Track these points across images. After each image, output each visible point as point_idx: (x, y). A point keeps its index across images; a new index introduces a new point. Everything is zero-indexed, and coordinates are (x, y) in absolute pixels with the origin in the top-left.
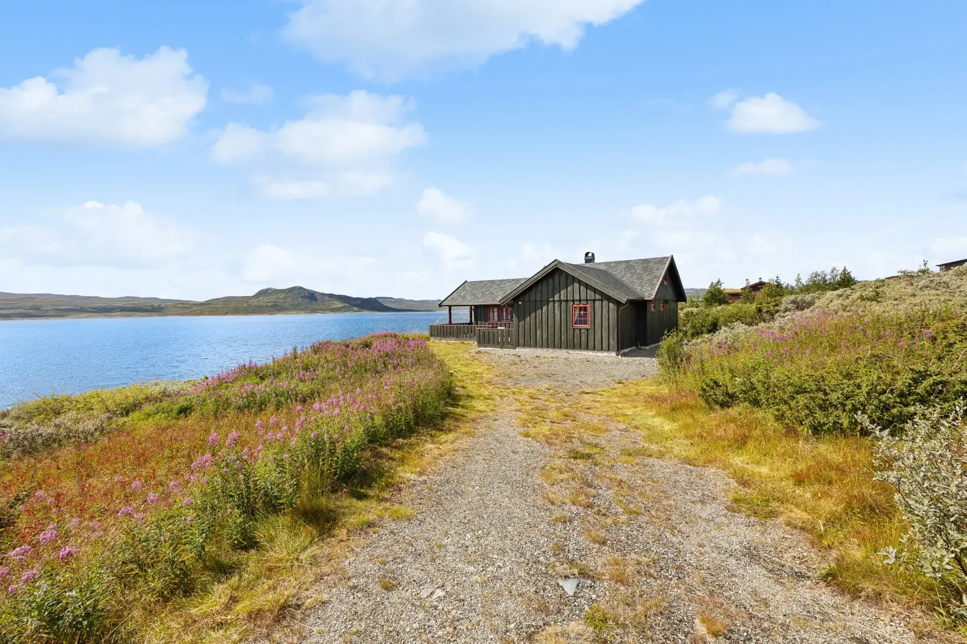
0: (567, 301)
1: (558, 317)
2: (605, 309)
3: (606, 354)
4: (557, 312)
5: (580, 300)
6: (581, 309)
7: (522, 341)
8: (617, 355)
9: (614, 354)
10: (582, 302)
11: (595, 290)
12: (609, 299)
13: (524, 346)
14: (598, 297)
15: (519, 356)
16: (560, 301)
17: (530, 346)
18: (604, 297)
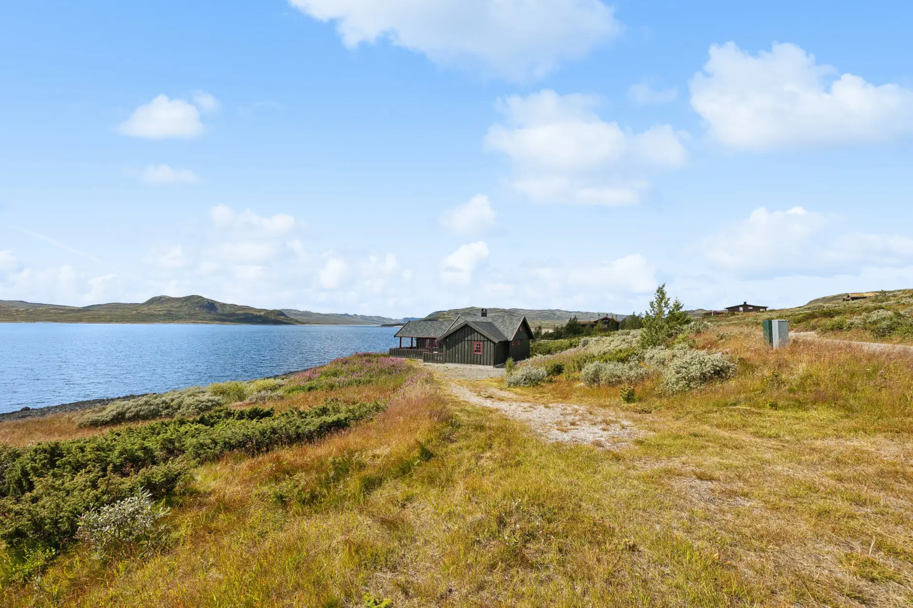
0: (471, 341)
1: (466, 348)
2: (489, 345)
3: (489, 367)
4: (466, 346)
5: (477, 341)
6: (477, 345)
7: (448, 359)
8: (494, 367)
9: (492, 367)
10: (479, 342)
11: (485, 337)
12: (491, 341)
13: (449, 362)
14: (485, 339)
15: (447, 367)
16: (468, 340)
17: (452, 362)
18: (488, 340)
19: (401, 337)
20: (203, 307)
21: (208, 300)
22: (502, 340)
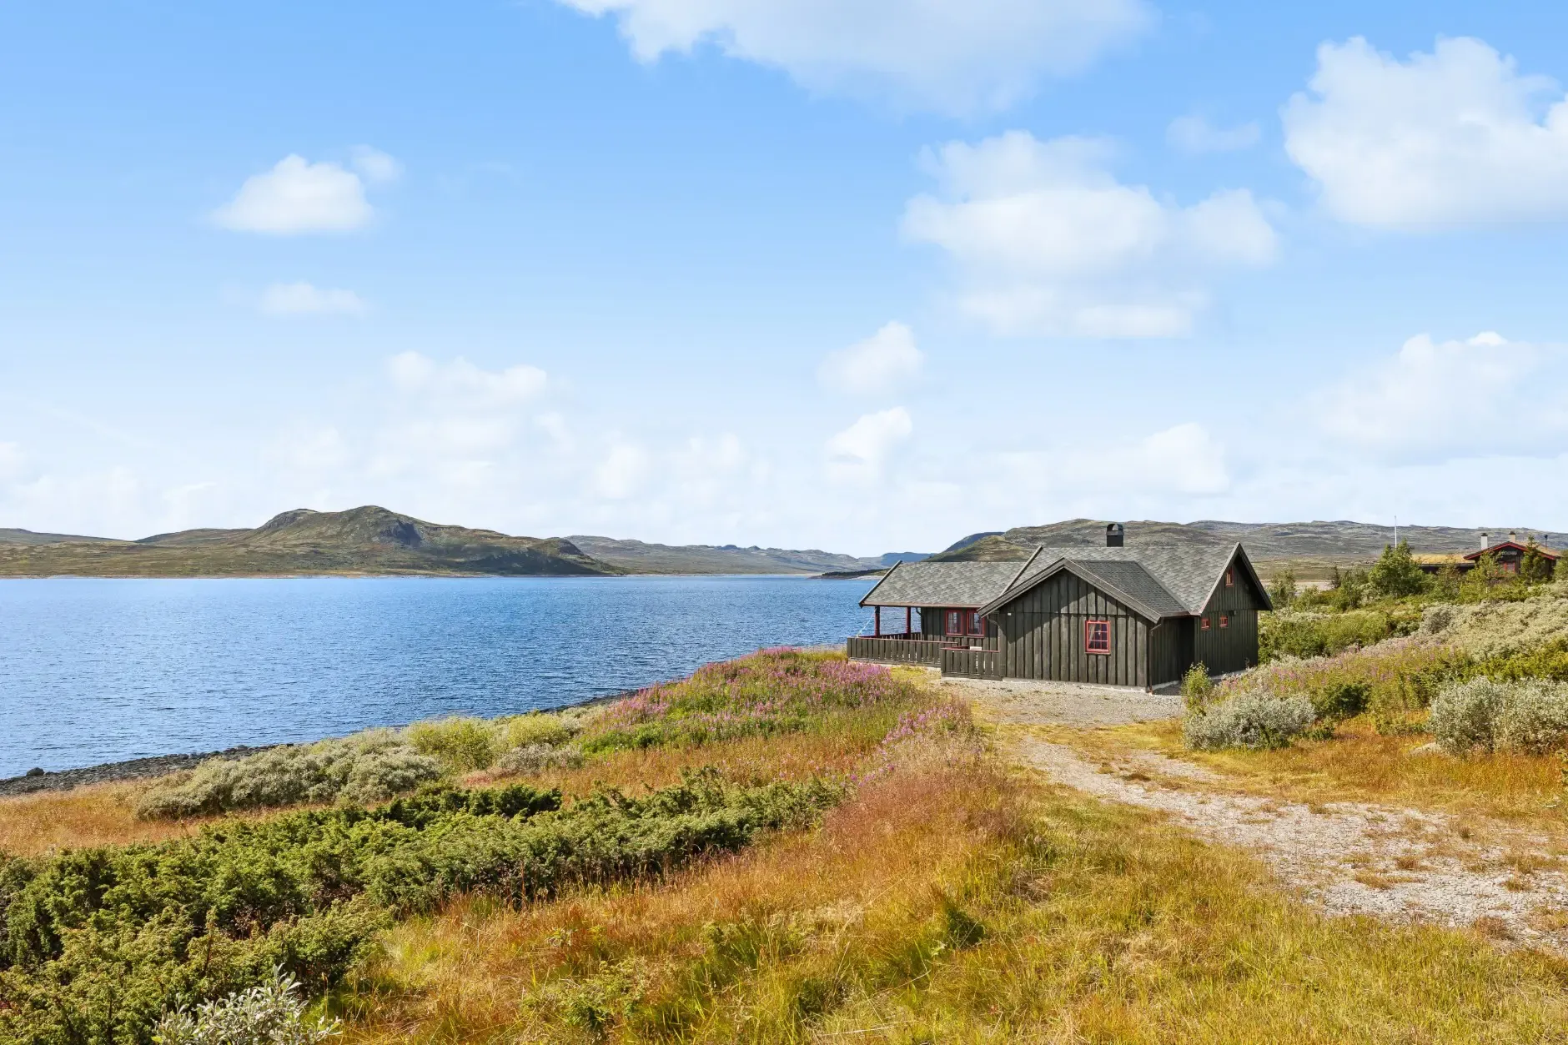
0: (1078, 615)
1: (1065, 637)
2: (1131, 630)
3: (1132, 690)
4: (1064, 630)
5: (1097, 615)
6: (1097, 627)
7: (1011, 668)
8: (1148, 692)
9: (1143, 690)
10: (1100, 618)
11: (1117, 604)
12: (1137, 616)
13: (1015, 675)
14: (1121, 612)
15: (1011, 691)
16: (1068, 615)
17: (1024, 677)
18: (1130, 613)
19: (878, 608)
20: (388, 533)
21: (399, 518)
22: (1173, 612)
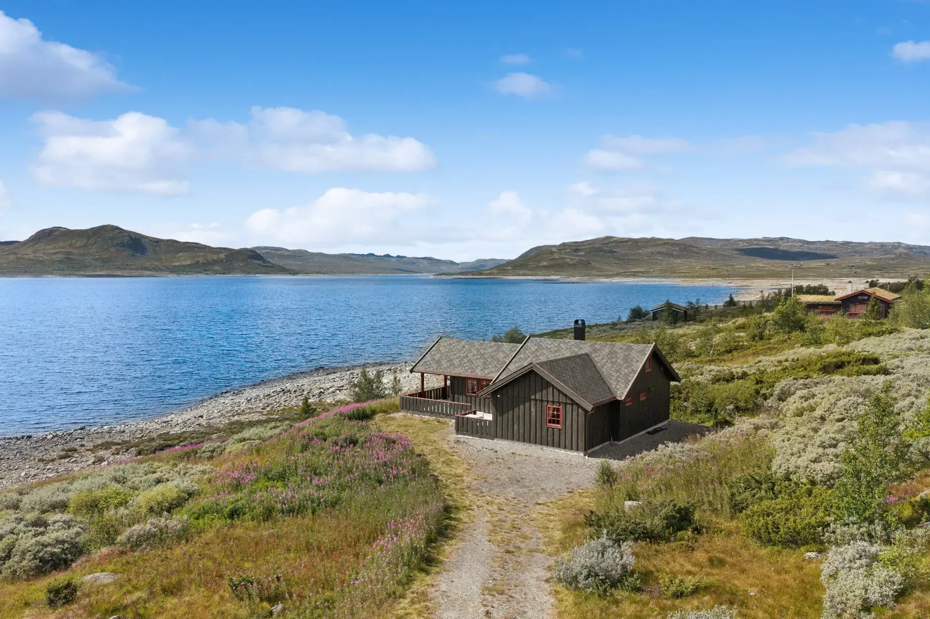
0: (542, 401)
1: (533, 415)
2: (575, 413)
3: (575, 453)
4: (533, 410)
5: (553, 402)
6: (554, 410)
7: (499, 432)
8: (584, 455)
9: (582, 454)
10: (555, 404)
11: (566, 396)
12: (578, 406)
13: (502, 437)
14: (568, 401)
16: (536, 400)
17: (507, 438)
18: (573, 403)
22: (605, 398)
